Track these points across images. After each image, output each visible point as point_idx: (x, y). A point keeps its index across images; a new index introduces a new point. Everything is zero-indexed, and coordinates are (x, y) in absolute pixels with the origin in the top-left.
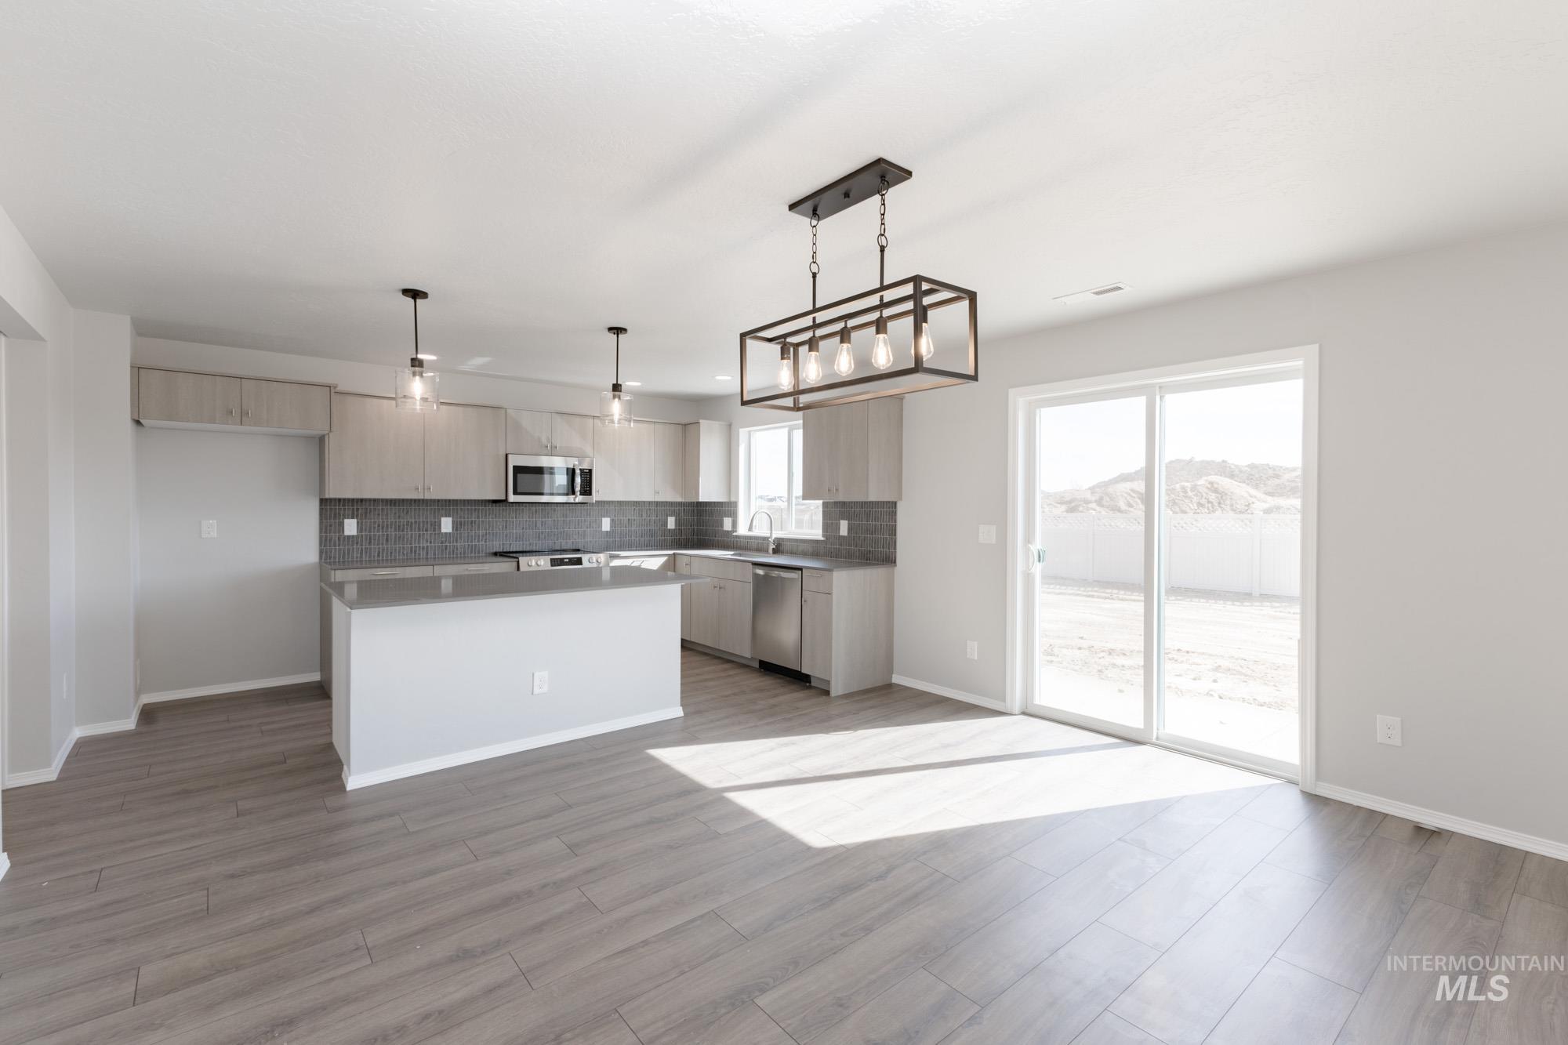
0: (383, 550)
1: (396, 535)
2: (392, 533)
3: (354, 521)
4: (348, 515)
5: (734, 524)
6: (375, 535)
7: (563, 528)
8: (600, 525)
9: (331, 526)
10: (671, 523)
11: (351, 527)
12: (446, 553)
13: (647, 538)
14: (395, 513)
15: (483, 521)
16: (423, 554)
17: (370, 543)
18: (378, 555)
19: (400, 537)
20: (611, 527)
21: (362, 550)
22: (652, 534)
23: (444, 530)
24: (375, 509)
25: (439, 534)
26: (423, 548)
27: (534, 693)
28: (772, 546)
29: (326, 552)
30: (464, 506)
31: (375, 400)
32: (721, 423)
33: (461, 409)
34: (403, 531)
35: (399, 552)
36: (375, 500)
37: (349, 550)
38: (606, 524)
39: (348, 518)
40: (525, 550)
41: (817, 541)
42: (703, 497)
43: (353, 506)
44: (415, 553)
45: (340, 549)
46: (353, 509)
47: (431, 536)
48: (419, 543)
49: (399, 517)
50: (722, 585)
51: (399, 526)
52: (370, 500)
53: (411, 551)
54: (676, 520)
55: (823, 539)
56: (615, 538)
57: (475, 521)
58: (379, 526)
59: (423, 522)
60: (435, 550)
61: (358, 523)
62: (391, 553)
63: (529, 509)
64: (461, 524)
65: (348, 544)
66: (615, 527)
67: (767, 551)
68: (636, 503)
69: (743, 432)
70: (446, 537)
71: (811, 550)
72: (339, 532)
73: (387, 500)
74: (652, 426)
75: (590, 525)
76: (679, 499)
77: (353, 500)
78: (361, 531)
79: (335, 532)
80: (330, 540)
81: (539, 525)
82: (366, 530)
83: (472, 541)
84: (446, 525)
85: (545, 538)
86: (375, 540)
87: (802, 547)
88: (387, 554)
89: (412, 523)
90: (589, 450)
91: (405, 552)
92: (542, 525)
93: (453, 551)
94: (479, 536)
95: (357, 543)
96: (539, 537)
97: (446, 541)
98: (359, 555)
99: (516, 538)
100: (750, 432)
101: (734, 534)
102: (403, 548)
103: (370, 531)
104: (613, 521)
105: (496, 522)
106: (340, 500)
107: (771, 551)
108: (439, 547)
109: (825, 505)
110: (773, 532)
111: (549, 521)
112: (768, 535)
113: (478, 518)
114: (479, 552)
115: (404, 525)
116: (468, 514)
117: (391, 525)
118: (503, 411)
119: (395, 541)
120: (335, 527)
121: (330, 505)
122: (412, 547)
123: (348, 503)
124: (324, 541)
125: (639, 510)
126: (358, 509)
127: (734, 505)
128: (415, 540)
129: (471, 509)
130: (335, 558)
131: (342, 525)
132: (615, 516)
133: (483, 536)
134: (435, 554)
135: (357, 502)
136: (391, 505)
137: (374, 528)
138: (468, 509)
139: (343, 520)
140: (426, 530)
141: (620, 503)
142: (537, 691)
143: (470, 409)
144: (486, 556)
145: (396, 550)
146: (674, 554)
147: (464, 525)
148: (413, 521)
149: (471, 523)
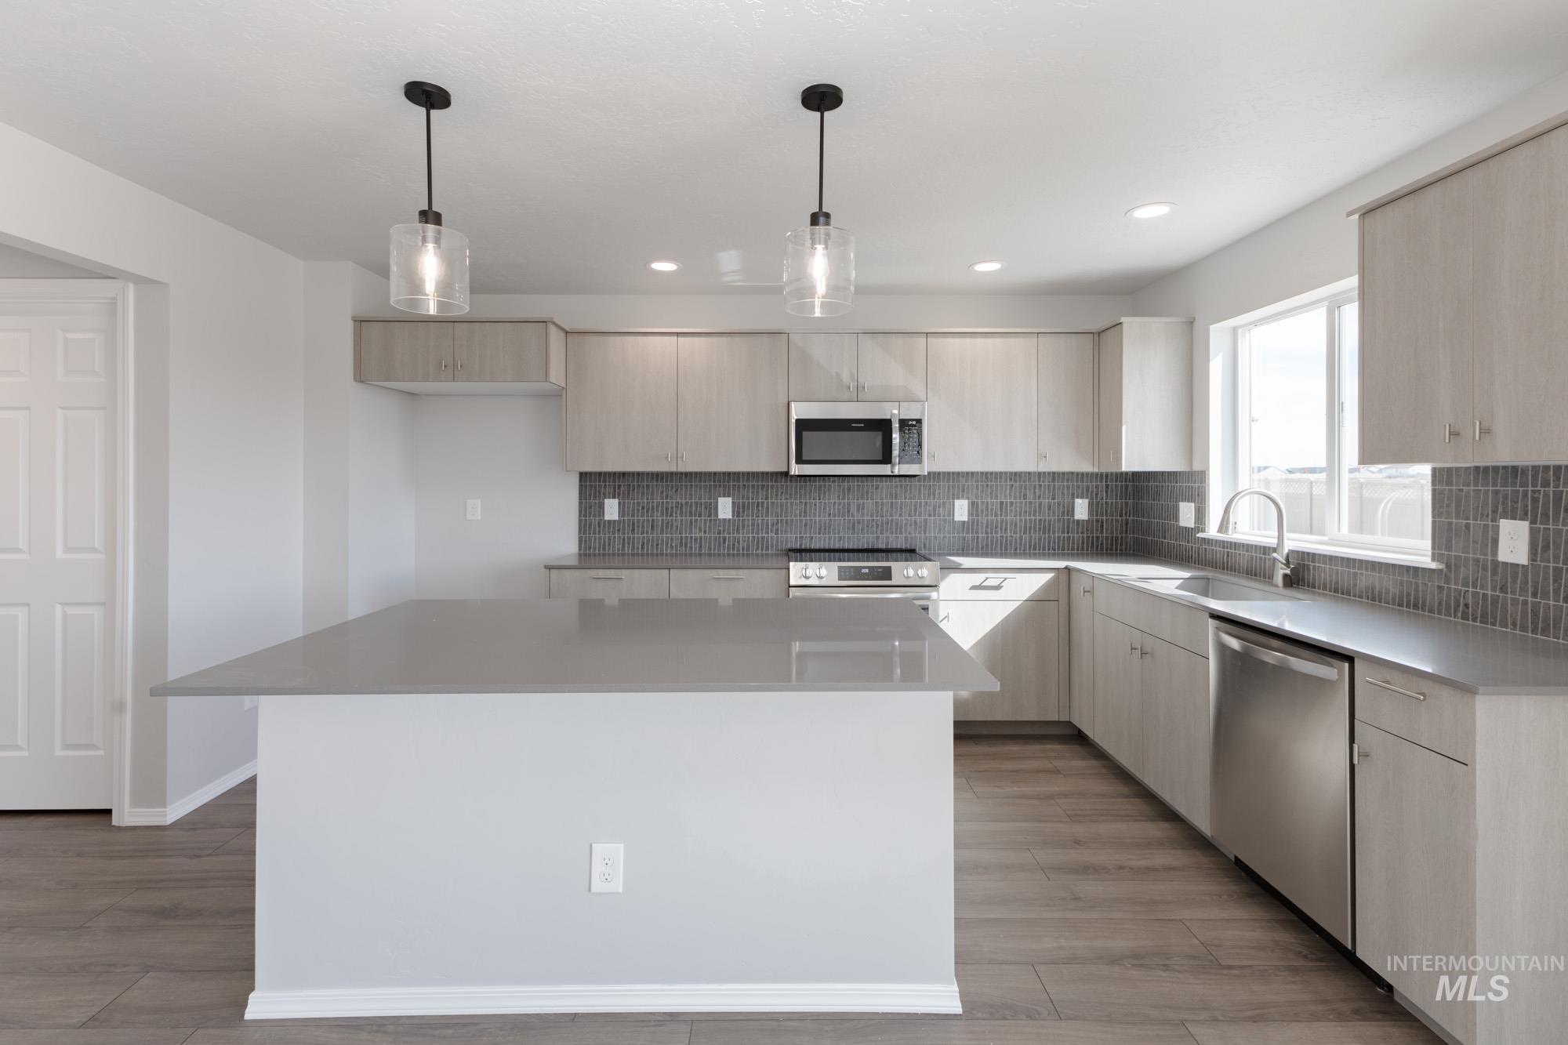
0: (648, 541)
1: (663, 520)
2: (659, 518)
3: (616, 501)
4: (609, 493)
5: (1201, 515)
6: (638, 521)
7: (891, 516)
8: (951, 512)
9: (590, 507)
10: (1081, 509)
11: (612, 509)
12: (724, 547)
13: (1035, 536)
14: (662, 492)
15: (773, 503)
16: (696, 549)
17: (633, 530)
18: (643, 548)
19: (667, 524)
20: (970, 514)
21: (624, 540)
22: (1046, 528)
23: (721, 516)
24: (639, 486)
25: (715, 520)
26: (696, 540)
27: (593, 890)
28: (1281, 571)
29: (586, 541)
30: (748, 480)
31: (618, 338)
32: (1168, 320)
33: (724, 340)
34: (671, 515)
35: (667, 544)
36: (638, 474)
37: (609, 539)
38: (961, 510)
39: (609, 498)
40: (832, 547)
41: (1416, 571)
42: (1130, 463)
43: (614, 481)
44: (686, 546)
45: (600, 538)
46: (615, 486)
47: (705, 523)
48: (691, 533)
49: (667, 497)
50: (1147, 649)
51: (667, 509)
52: (633, 474)
53: (681, 543)
54: (1090, 505)
55: (1434, 566)
56: (977, 533)
57: (762, 503)
58: (643, 508)
59: (696, 503)
60: (710, 543)
61: (619, 503)
62: (657, 545)
63: (839, 486)
64: (744, 507)
65: (609, 532)
66: (977, 515)
67: (1271, 577)
68: (1015, 476)
69: (1218, 334)
70: (724, 526)
71: (1394, 590)
72: (599, 516)
73: (657, 474)
74: (1034, 340)
75: (934, 510)
76: (1086, 467)
77: (615, 473)
78: (623, 516)
79: (595, 516)
80: (590, 525)
81: (854, 509)
82: (628, 514)
83: (758, 533)
84: (725, 508)
85: (862, 529)
86: (638, 527)
87: (1365, 580)
88: (652, 545)
89: (682, 504)
90: (918, 389)
91: (674, 544)
92: (858, 511)
93: (734, 545)
94: (767, 524)
95: (619, 530)
96: (854, 528)
97: (724, 531)
98: (621, 546)
99: (820, 529)
100: (1235, 330)
101: (1200, 535)
102: (672, 539)
103: (633, 515)
104: (973, 506)
105: (792, 504)
106: (600, 474)
107: (1279, 579)
108: (715, 538)
109: (1440, 477)
110: (1286, 535)
111: (869, 504)
112: (1272, 542)
113: (767, 498)
114: (767, 549)
115: (672, 508)
116: (753, 493)
117: (657, 507)
118: (784, 337)
119: (662, 529)
120: (595, 510)
121: (590, 482)
122: (682, 538)
123: (609, 478)
124: (584, 527)
125: (1021, 487)
126: (619, 486)
127: (1201, 477)
128: (686, 528)
129: (758, 486)
130: (595, 548)
131: (601, 506)
132: (977, 497)
133: (773, 525)
134: (710, 549)
135: (619, 477)
136: (657, 481)
137: (638, 510)
138: (753, 486)
139: (603, 500)
140: (700, 516)
141: (986, 476)
142: (598, 886)
143: (737, 339)
144: (777, 555)
145: (662, 541)
146: (1066, 568)
147: (748, 508)
148: (684, 501)
149: (758, 506)
